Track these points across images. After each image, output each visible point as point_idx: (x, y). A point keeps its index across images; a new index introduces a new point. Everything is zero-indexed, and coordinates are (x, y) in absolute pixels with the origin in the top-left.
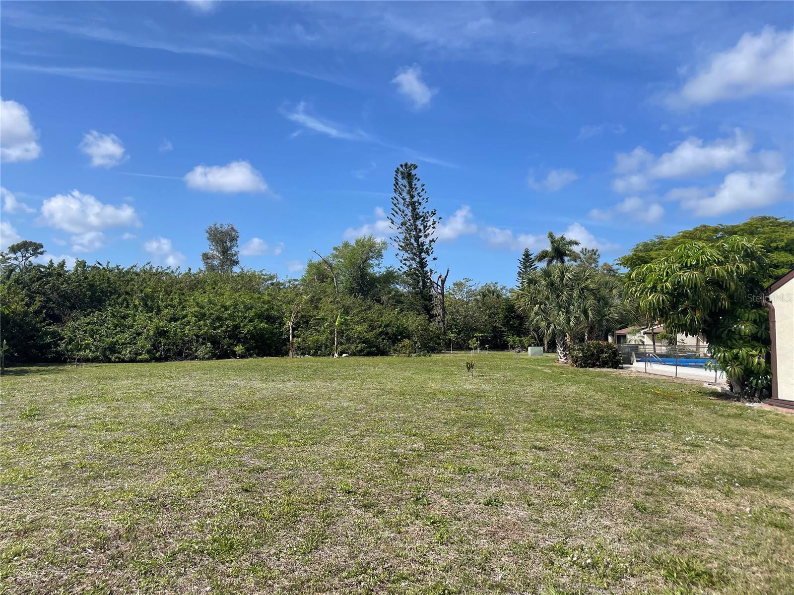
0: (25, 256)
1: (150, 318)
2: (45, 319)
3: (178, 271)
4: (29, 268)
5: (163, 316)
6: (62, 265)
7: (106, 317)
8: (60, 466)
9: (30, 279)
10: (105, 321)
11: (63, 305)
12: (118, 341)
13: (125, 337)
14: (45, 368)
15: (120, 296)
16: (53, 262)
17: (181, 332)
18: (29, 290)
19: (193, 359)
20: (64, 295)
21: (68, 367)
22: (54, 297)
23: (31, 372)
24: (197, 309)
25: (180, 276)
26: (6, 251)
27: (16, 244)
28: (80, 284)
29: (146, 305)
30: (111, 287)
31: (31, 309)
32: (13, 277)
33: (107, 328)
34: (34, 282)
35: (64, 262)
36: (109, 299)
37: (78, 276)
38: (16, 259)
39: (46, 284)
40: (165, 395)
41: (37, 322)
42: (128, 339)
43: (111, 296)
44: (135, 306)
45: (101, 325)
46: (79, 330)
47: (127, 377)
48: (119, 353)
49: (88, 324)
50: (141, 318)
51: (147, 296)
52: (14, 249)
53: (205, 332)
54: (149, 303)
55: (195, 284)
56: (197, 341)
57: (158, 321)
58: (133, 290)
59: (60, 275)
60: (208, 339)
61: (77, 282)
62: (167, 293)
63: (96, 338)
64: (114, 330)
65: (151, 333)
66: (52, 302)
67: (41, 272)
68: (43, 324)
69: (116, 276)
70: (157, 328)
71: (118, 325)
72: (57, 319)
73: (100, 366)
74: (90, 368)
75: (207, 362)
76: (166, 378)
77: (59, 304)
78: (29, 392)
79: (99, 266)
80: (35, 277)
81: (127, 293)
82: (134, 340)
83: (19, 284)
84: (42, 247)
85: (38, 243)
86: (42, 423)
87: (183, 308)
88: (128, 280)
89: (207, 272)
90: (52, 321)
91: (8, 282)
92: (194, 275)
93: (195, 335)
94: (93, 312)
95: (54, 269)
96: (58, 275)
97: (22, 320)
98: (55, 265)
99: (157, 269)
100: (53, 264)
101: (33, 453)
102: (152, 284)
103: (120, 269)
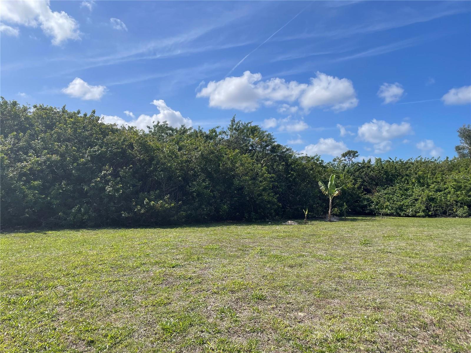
0: (349, 159)
1: (423, 190)
2: (363, 192)
3: (439, 159)
4: (353, 165)
5: (431, 189)
6: (369, 161)
7: (396, 190)
8: (388, 274)
9: (354, 170)
10: (395, 192)
11: (372, 184)
12: (404, 204)
13: (408, 201)
14: (365, 218)
15: (403, 177)
16: (365, 160)
17: (445, 199)
18: (354, 176)
19: (454, 217)
20: (371, 178)
21: (377, 218)
22: (367, 179)
23: (359, 220)
24: (454, 183)
25: (441, 163)
26: (340, 157)
27: (345, 153)
28: (380, 172)
29: (419, 182)
30: (397, 172)
31: (356, 186)
32: (346, 170)
33: (397, 196)
34: (356, 172)
35: (370, 160)
36: (396, 179)
37: (378, 167)
38: (345, 160)
39: (362, 172)
40: (441, 239)
41: (359, 193)
42: (410, 203)
43: (398, 177)
44: (413, 183)
45: (393, 195)
46: (381, 197)
47: (414, 226)
48: (405, 211)
49: (386, 194)
50: (417, 190)
51: (419, 176)
52: (344, 155)
53: (462, 199)
54: (422, 181)
55: (452, 167)
56: (457, 205)
57: (428, 192)
58: (411, 173)
59: (369, 167)
60: (465, 204)
61: (378, 171)
62: (432, 174)
63: (391, 202)
64: (401, 197)
65: (424, 199)
66: (366, 182)
67: (359, 166)
68: (362, 194)
69: (400, 165)
70: (428, 196)
71: (403, 195)
72: (369, 191)
73: (395, 218)
74: (389, 219)
75: (465, 219)
76: (439, 228)
77: (369, 183)
78: (361, 231)
79: (390, 160)
80: (356, 169)
81: (407, 175)
82: (414, 204)
83: (349, 173)
84: (357, 153)
85: (355, 151)
86: (372, 248)
87: (445, 183)
88: (407, 167)
89: (459, 159)
90: (366, 193)
91: (344, 173)
92: (451, 161)
93: (454, 201)
94: (388, 187)
95: (366, 164)
96: (368, 167)
97: (352, 192)
98: (366, 162)
99: (425, 160)
100: (365, 161)
101: (371, 264)
102: (423, 169)
103: (402, 161)
